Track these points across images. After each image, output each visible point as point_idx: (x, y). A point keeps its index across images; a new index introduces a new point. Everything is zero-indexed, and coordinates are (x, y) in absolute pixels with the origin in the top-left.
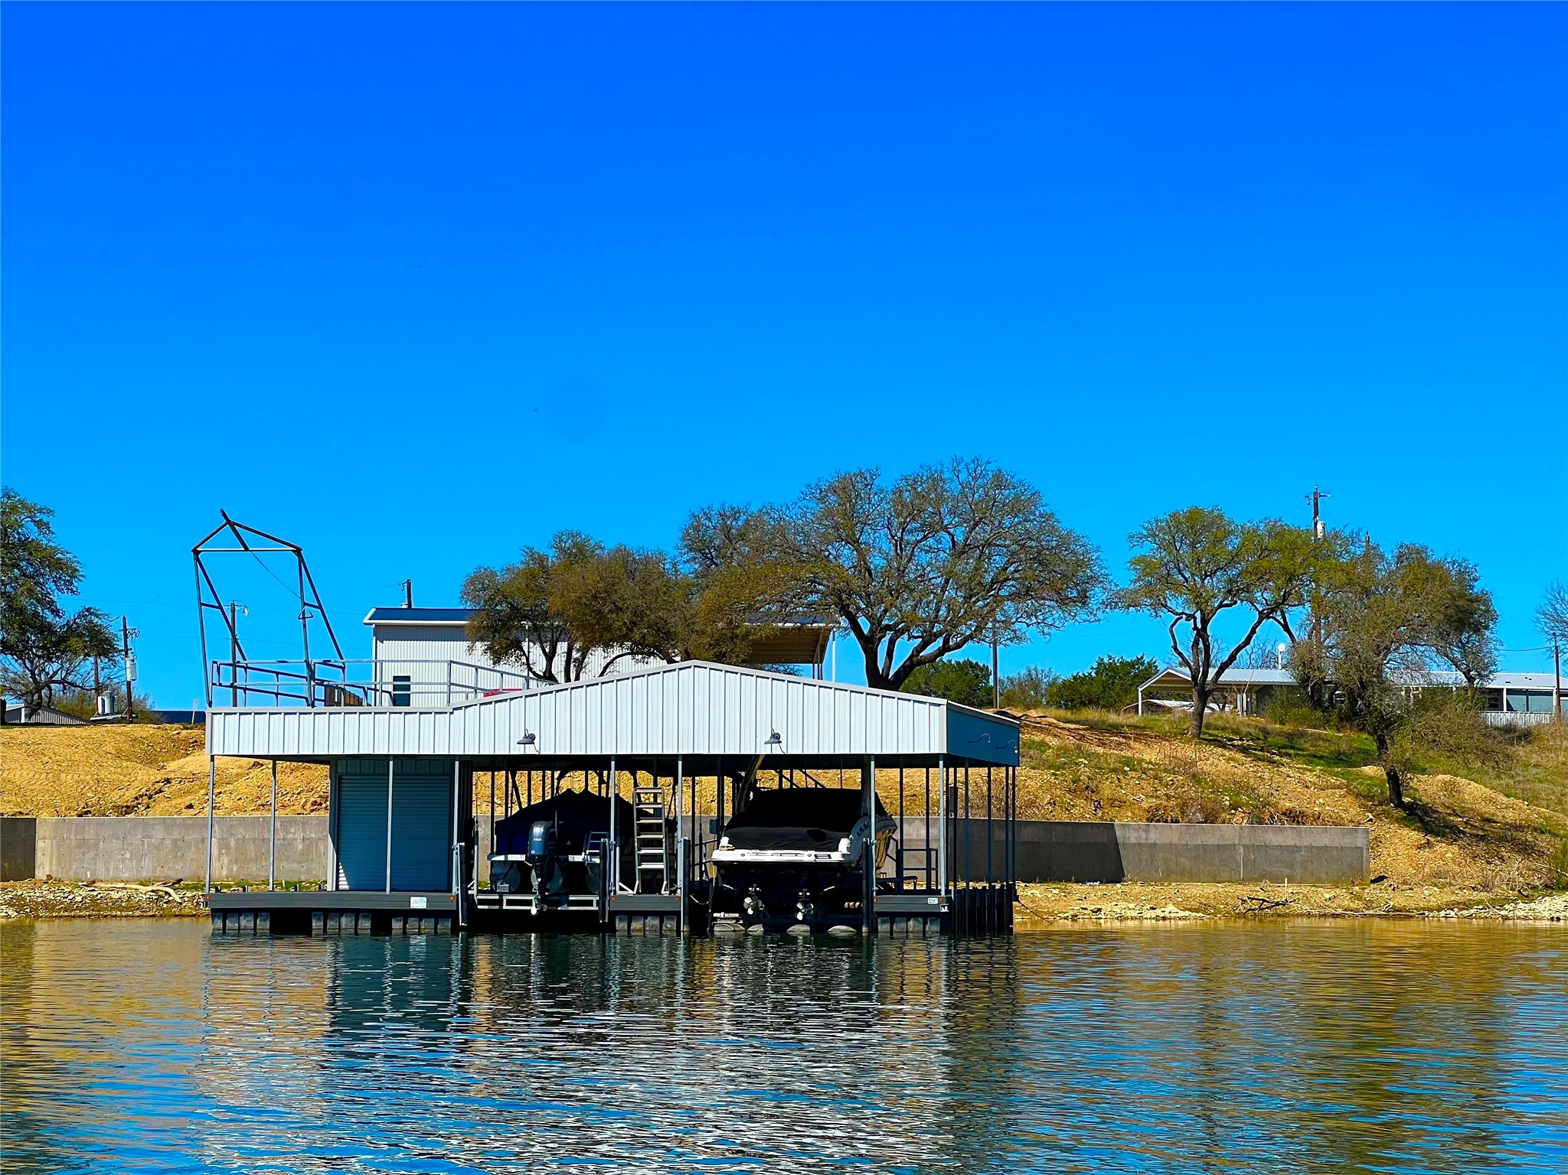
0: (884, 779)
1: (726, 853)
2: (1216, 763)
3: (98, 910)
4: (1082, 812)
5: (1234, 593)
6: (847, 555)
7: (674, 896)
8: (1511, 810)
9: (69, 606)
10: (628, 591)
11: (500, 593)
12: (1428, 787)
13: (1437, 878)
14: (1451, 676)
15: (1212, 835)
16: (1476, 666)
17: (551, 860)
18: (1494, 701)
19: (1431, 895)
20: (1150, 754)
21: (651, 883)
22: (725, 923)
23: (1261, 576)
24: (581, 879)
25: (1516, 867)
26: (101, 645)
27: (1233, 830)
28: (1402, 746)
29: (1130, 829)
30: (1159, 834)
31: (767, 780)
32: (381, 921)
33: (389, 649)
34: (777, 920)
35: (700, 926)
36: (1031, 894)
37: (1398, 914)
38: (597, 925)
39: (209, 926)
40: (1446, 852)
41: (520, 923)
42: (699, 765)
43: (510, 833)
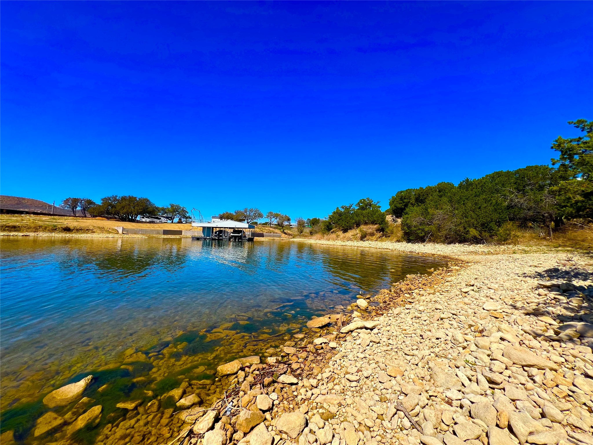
0: (244, 229)
1: (232, 234)
2: (271, 229)
3: (186, 237)
4: (261, 232)
5: (273, 217)
6: (246, 214)
7: (228, 237)
8: (291, 233)
9: (188, 215)
10: (230, 216)
11: (221, 215)
12: (285, 231)
13: (285, 237)
14: (288, 224)
15: (270, 234)
16: (290, 223)
17: (218, 235)
18: (291, 225)
19: (285, 238)
20: (267, 228)
21: (226, 236)
22: (231, 240)
23: (275, 216)
24: (221, 236)
25: (291, 237)
26: (190, 218)
27: (272, 234)
28: (284, 228)
29: (264, 233)
30: (267, 234)
31: (236, 229)
32: (205, 239)
33: (213, 219)
34: (235, 239)
35: (230, 240)
36: (255, 238)
37: (282, 240)
38: (222, 240)
39: (192, 239)
40: (286, 235)
41: (215, 239)
42: (230, 228)
43: (216, 233)
